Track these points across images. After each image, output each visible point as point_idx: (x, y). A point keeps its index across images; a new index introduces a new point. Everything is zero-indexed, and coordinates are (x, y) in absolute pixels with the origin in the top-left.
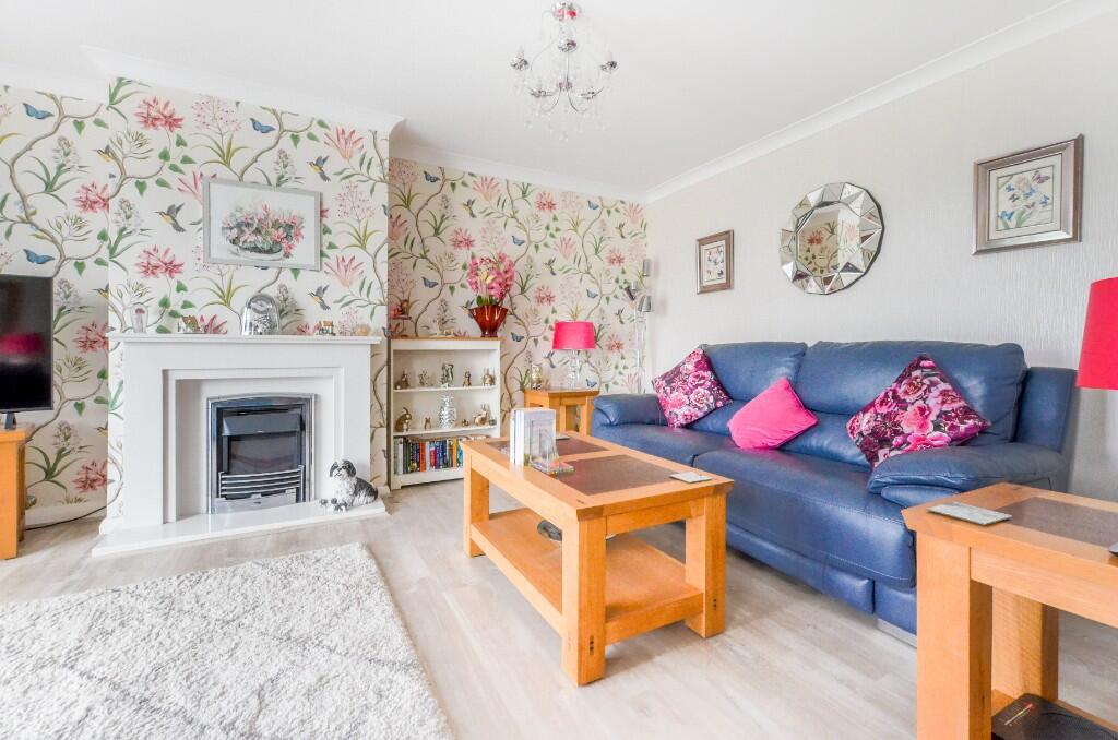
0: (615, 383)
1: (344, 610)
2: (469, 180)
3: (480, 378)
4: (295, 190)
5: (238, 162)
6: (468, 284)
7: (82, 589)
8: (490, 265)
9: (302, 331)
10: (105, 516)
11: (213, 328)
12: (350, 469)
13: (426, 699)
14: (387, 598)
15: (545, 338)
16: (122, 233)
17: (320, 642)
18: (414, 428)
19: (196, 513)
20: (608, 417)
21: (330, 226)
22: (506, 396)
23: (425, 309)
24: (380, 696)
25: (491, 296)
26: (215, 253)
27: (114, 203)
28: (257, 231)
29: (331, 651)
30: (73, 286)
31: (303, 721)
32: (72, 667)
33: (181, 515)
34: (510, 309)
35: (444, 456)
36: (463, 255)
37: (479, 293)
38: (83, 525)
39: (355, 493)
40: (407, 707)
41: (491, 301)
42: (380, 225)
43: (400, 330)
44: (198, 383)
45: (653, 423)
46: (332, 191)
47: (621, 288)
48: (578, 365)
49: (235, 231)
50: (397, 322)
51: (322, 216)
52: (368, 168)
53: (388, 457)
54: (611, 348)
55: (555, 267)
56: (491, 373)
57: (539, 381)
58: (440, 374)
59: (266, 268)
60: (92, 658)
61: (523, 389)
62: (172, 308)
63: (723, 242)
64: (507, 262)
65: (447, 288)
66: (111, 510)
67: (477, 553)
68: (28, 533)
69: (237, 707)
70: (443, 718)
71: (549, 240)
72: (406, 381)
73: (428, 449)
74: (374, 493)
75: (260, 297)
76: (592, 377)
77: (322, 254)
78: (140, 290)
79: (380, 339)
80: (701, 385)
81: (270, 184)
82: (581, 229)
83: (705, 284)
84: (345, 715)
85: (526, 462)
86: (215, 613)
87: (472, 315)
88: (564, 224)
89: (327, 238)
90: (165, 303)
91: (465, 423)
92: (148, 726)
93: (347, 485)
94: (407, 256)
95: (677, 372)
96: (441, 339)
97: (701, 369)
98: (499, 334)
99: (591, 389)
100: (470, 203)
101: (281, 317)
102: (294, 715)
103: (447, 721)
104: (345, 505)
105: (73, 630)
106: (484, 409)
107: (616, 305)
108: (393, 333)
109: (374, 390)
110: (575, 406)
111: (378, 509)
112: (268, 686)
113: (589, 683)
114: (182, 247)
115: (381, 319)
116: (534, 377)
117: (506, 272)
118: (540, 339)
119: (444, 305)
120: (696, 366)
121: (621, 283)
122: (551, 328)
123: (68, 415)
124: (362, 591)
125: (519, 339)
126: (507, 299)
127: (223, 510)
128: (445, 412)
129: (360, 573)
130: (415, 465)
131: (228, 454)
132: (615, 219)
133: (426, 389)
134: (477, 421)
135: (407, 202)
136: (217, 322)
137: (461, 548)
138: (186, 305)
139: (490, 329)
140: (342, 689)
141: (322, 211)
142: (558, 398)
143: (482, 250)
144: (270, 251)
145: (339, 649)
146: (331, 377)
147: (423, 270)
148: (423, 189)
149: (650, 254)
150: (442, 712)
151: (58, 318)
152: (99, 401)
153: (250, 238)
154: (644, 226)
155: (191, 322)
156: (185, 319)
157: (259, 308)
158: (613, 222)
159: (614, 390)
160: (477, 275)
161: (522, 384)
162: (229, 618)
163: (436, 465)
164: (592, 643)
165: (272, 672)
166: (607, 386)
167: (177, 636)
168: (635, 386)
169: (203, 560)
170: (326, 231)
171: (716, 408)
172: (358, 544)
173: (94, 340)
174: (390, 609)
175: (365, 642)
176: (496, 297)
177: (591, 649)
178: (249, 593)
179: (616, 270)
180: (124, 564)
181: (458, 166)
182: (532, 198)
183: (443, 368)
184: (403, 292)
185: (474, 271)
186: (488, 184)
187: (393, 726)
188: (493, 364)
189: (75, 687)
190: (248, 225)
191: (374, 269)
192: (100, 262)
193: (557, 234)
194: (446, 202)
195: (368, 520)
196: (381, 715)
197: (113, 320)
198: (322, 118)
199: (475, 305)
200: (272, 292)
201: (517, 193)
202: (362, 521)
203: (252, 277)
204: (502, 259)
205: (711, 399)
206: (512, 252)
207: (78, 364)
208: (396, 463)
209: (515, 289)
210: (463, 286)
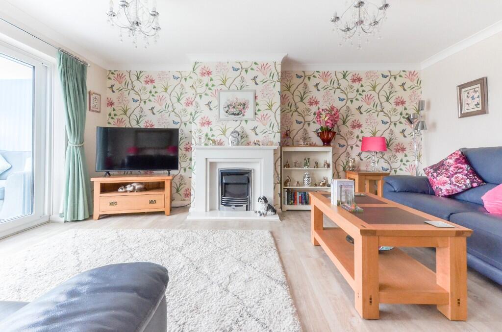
0: (401, 169)
1: (260, 255)
2: (316, 74)
3: (323, 165)
4: (247, 91)
5: (228, 83)
6: (316, 122)
7: (184, 229)
8: (327, 112)
9: (248, 144)
10: (190, 207)
11: (220, 144)
12: (265, 200)
13: (289, 299)
14: (277, 254)
15: (357, 146)
16: (196, 112)
17: (251, 264)
18: (292, 186)
19: (215, 210)
20: (393, 188)
21: (258, 103)
22: (336, 173)
23: (297, 134)
24: (271, 291)
25: (327, 126)
26: (221, 117)
27: (194, 103)
28: (234, 107)
29: (255, 269)
30: (183, 131)
31: (243, 291)
32: (180, 252)
33: (211, 210)
34: (337, 132)
35: (305, 199)
36: (314, 109)
37: (322, 126)
38: (185, 208)
39: (267, 210)
40: (281, 299)
41: (327, 128)
42: (277, 99)
43: (286, 143)
44: (215, 163)
45: (424, 193)
46: (259, 88)
47: (404, 117)
48: (376, 159)
49: (227, 108)
50: (284, 140)
51: (255, 99)
52: (273, 77)
53: (281, 197)
54: (397, 150)
55: (362, 110)
56: (328, 162)
57: (353, 167)
58: (303, 162)
59: (236, 121)
60: (185, 251)
61: (345, 170)
62: (209, 137)
63: (479, 85)
64: (335, 110)
65: (306, 124)
66: (192, 204)
67: (317, 244)
68: (172, 209)
69: (223, 279)
70: (295, 309)
71: (359, 97)
72: (289, 165)
73: (298, 195)
74: (275, 211)
75: (235, 132)
76: (386, 166)
77: (256, 114)
78: (200, 131)
79: (277, 147)
80: (460, 173)
81: (238, 89)
82: (377, 89)
83: (465, 111)
84: (257, 294)
85: (339, 205)
86: (218, 245)
87: (318, 136)
88: (367, 88)
89: (257, 107)
90: (207, 135)
91: (315, 185)
92: (198, 277)
93: (264, 207)
94: (289, 111)
95: (441, 164)
96: (304, 146)
97: (459, 163)
98: (331, 144)
99: (384, 172)
100: (317, 85)
101: (241, 139)
102: (240, 288)
103: (297, 311)
104: (264, 214)
105: (181, 241)
106: (325, 179)
107: (400, 127)
108: (283, 144)
109: (275, 168)
110: (375, 181)
111: (276, 218)
112: (233, 275)
113: (369, 319)
114: (211, 116)
115: (278, 138)
116: (350, 164)
117: (335, 114)
118: (354, 146)
119: (306, 132)
120: (456, 161)
121: (404, 115)
122: (360, 141)
123: (182, 172)
124: (267, 249)
125: (343, 146)
126: (336, 127)
127: (223, 210)
128: (306, 179)
129: (267, 242)
130: (292, 201)
131: (225, 189)
132: (400, 81)
133: (297, 169)
134: (321, 184)
135: (289, 88)
136: (222, 141)
137: (310, 241)
138: (213, 135)
139: (327, 142)
140: (257, 284)
141: (256, 97)
142: (364, 176)
143: (323, 105)
144: (238, 114)
145: (257, 269)
146: (258, 162)
147: (296, 116)
148: (296, 81)
149: (424, 97)
150: (295, 307)
151: (180, 140)
152: (190, 168)
153: (232, 110)
154: (419, 82)
155: (214, 141)
156: (212, 140)
157: (234, 136)
158: (397, 84)
159: (399, 173)
160: (320, 117)
161: (344, 168)
162: (223, 248)
163: (302, 203)
164: (371, 299)
165: (235, 270)
166: (395, 171)
167: (207, 250)
168: (414, 171)
169: (217, 226)
170: (257, 104)
171: (472, 187)
172: (267, 231)
173: (188, 149)
174: (277, 259)
175: (267, 269)
176: (330, 127)
177: (371, 302)
178: (229, 241)
179: (400, 108)
180: (195, 223)
181: (311, 69)
182: (349, 78)
183: (305, 159)
184: (287, 127)
185: (319, 115)
186: (326, 75)
187: (275, 305)
188: (329, 158)
189: (180, 258)
190: (231, 105)
191: (275, 118)
192: (190, 123)
193: (363, 94)
194: (306, 86)
195: (272, 222)
196: (270, 299)
197: (193, 142)
198: (256, 61)
199: (320, 131)
200: (238, 129)
201: (340, 76)
202: (270, 222)
203: (233, 125)
204: (332, 108)
205: (468, 181)
206: (338, 105)
207: (185, 156)
208: (284, 200)
209: (340, 122)
210: (314, 122)
